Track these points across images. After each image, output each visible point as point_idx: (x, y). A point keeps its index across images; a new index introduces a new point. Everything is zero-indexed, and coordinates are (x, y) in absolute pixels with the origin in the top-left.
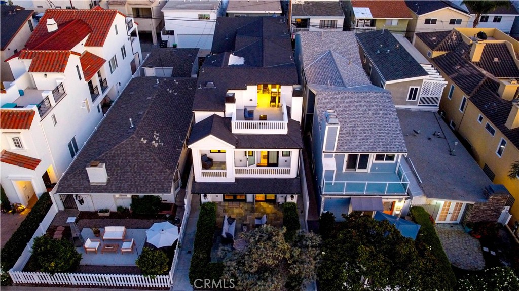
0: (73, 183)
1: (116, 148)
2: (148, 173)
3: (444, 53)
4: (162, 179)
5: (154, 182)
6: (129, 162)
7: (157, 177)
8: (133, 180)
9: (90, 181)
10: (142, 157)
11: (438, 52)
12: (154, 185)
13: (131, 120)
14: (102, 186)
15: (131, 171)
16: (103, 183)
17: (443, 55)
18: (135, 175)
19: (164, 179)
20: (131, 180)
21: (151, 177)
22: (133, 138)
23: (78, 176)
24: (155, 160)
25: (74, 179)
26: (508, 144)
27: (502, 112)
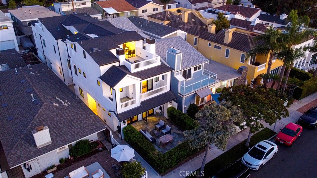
0: (21, 154)
1: (37, 117)
2: (79, 123)
3: (169, 21)
4: (92, 122)
5: (88, 126)
6: (57, 121)
7: (87, 122)
8: (71, 131)
9: (37, 146)
10: (65, 115)
11: (167, 21)
12: (90, 128)
13: (32, 95)
14: (49, 145)
15: (64, 126)
16: (49, 142)
17: (170, 22)
18: (70, 127)
19: (93, 121)
20: (69, 132)
21: (83, 124)
22: (45, 105)
23: (21, 147)
24: (76, 113)
25: (19, 151)
26: (231, 50)
27: (218, 38)
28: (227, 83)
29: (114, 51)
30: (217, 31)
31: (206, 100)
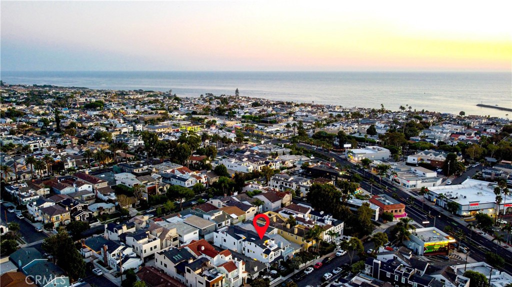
26: (298, 237)
27: (292, 232)
28: (298, 251)
29: (264, 244)
30: (291, 227)
31: (291, 258)
